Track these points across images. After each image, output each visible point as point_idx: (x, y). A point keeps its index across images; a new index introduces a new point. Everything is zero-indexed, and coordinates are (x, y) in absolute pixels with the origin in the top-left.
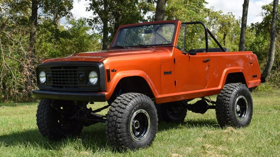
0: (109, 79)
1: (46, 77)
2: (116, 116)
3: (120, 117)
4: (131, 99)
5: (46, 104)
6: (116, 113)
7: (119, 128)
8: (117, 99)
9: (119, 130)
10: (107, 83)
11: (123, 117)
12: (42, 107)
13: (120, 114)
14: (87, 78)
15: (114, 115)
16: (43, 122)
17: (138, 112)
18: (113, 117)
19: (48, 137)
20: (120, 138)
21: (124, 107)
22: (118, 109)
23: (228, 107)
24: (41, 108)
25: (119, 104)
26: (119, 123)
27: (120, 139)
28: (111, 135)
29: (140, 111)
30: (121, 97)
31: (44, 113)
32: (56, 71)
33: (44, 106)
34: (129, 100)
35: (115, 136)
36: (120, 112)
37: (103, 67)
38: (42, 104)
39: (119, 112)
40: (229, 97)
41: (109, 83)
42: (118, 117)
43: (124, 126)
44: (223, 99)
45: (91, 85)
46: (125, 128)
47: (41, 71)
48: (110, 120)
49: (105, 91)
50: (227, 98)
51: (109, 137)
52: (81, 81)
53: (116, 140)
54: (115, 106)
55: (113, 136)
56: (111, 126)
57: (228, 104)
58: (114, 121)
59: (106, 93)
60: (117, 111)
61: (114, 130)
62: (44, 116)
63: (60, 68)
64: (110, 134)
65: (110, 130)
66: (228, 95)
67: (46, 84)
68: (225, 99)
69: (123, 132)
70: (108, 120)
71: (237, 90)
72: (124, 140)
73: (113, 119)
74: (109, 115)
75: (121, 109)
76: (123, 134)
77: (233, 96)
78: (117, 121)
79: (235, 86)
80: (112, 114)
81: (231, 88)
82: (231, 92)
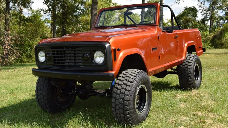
0: (115, 59)
1: (46, 56)
2: (124, 93)
3: (128, 95)
4: (135, 76)
5: (45, 81)
6: (123, 91)
7: (127, 106)
8: (121, 76)
9: (127, 108)
10: (114, 62)
11: (131, 95)
12: (41, 84)
13: (127, 92)
14: (92, 58)
15: (121, 93)
16: (43, 98)
17: (140, 88)
18: (120, 94)
19: (47, 111)
20: (129, 114)
21: (131, 85)
22: (124, 86)
23: (190, 74)
24: (40, 85)
25: (125, 82)
26: (127, 101)
27: (128, 116)
28: (119, 112)
29: (141, 86)
30: (123, 74)
31: (44, 89)
32: (57, 51)
33: (43, 83)
34: (134, 78)
35: (123, 113)
36: (128, 89)
37: (110, 47)
38: (41, 81)
39: (126, 90)
40: (190, 66)
41: (115, 62)
42: (125, 95)
43: (132, 103)
44: (185, 67)
45: (97, 65)
46: (132, 105)
47: (40, 51)
48: (117, 98)
49: (112, 70)
50: (189, 66)
51: (116, 113)
52: (86, 61)
53: (124, 117)
54: (121, 84)
55: (120, 113)
56: (119, 104)
57: (190, 71)
58: (122, 98)
59: (114, 72)
60: (124, 88)
61: (122, 108)
62: (44, 92)
63: (63, 48)
64: (117, 111)
65: (117, 107)
66: (189, 64)
67: (45, 63)
68: (187, 67)
69: (131, 109)
70: (115, 98)
71: (195, 59)
72: (131, 116)
73: (120, 97)
74: (116, 93)
75: (128, 87)
76: (131, 111)
77: (193, 65)
78: (125, 99)
79: (193, 56)
80: (119, 92)
81: (190, 58)
82: (191, 62)
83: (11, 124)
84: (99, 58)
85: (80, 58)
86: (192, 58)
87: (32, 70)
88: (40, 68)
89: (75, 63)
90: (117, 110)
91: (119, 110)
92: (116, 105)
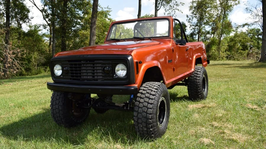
0: (138, 72)
1: (63, 70)
2: (147, 107)
3: (151, 108)
4: (156, 89)
5: (60, 95)
6: (146, 104)
7: (150, 119)
8: (142, 89)
9: (151, 122)
10: (136, 75)
11: (154, 108)
12: (56, 98)
13: (150, 105)
14: (114, 72)
15: (144, 106)
16: (59, 113)
17: (161, 101)
18: (143, 108)
19: (63, 126)
20: (151, 128)
21: (153, 98)
22: (147, 100)
23: (199, 85)
24: (56, 100)
25: (147, 95)
26: (150, 114)
27: (151, 129)
28: (142, 126)
29: (162, 99)
30: (144, 87)
31: (59, 104)
32: (76, 65)
33: (59, 97)
35: (146, 127)
36: (150, 103)
37: (132, 59)
38: (56, 95)
39: (148, 103)
40: (199, 77)
41: (138, 75)
42: (148, 108)
43: (155, 117)
44: (194, 79)
46: (155, 119)
47: (56, 64)
48: (139, 111)
49: (135, 83)
50: (198, 78)
51: (139, 127)
53: (147, 131)
54: (143, 97)
55: (143, 127)
56: (141, 117)
57: (199, 82)
58: (145, 112)
59: (136, 86)
60: (146, 102)
61: (145, 121)
62: (60, 107)
63: (80, 61)
64: (139, 125)
65: (140, 121)
66: (198, 76)
67: (62, 76)
68: (196, 79)
69: (154, 123)
70: (137, 111)
71: (203, 71)
72: (154, 130)
73: (143, 110)
74: (138, 106)
75: (150, 100)
76: (154, 124)
77: (201, 76)
78: (148, 112)
79: (201, 68)
80: (141, 105)
81: (198, 69)
82: (199, 73)
83: (27, 141)
84: (121, 72)
85: (101, 71)
86: (200, 70)
87: (48, 84)
88: (55, 82)
89: (94, 77)
90: (140, 123)
91: (141, 123)
92: (138, 119)
